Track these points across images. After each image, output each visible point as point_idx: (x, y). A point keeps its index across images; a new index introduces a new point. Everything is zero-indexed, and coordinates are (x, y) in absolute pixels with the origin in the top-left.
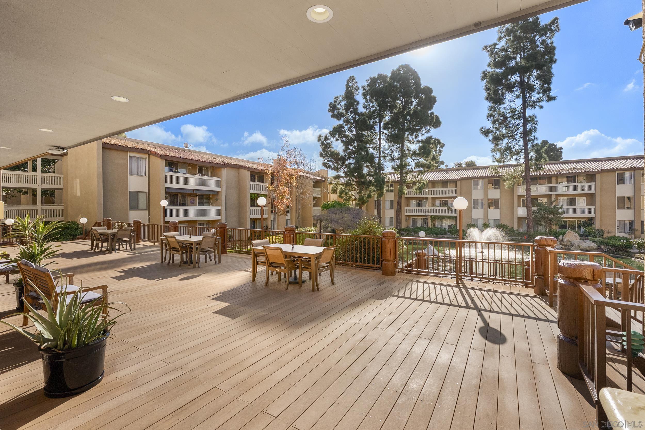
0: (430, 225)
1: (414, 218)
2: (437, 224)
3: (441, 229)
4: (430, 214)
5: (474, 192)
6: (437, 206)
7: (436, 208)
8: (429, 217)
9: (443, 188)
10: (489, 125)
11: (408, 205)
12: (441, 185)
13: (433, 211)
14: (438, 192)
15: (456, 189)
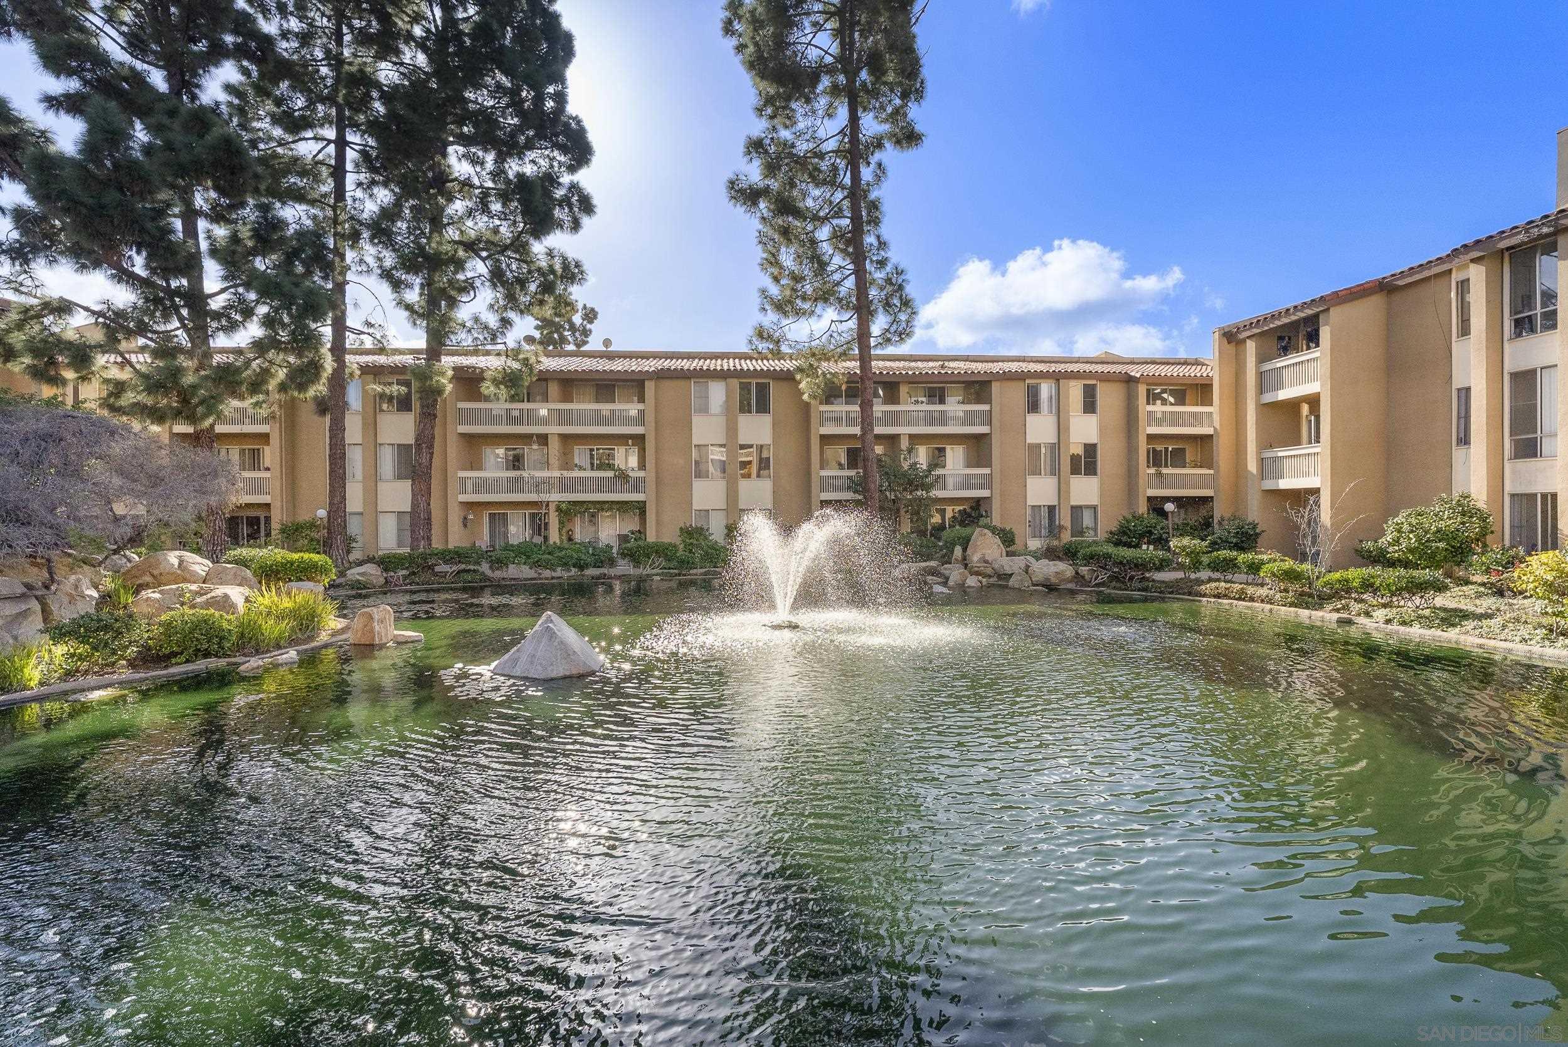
0: (554, 537)
1: (498, 515)
2: (581, 532)
3: (594, 548)
4: (555, 497)
5: (697, 420)
6: (581, 468)
7: (576, 474)
8: (552, 507)
9: (597, 401)
10: (753, 173)
11: (475, 464)
12: (591, 391)
13: (565, 485)
14: (581, 419)
15: (641, 406)
